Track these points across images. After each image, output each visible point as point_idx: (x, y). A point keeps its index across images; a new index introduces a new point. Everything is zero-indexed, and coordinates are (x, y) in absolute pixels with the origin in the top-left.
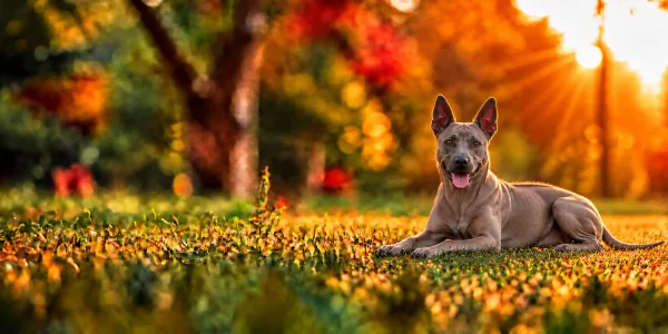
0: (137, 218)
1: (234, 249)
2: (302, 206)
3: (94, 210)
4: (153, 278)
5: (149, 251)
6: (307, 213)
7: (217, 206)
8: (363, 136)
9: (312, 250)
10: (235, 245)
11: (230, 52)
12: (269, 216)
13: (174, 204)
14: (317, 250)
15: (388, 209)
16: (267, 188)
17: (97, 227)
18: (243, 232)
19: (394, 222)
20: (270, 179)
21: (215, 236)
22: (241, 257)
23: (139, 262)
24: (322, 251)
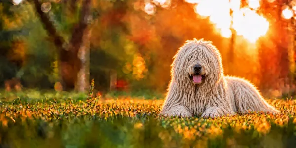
0: (39, 100)
1: (79, 113)
2: (107, 95)
3: (22, 97)
4: (46, 125)
5: (44, 114)
6: (110, 99)
7: (72, 95)
8: (132, 66)
9: (112, 113)
10: (80, 112)
11: (78, 31)
12: (94, 100)
13: (55, 95)
14: (113, 113)
15: (143, 97)
16: (93, 88)
17: (23, 105)
18: (84, 106)
19: (147, 102)
20: (94, 84)
21: (72, 108)
22: (82, 117)
23: (40, 119)
24: (116, 114)
